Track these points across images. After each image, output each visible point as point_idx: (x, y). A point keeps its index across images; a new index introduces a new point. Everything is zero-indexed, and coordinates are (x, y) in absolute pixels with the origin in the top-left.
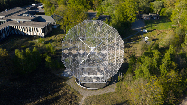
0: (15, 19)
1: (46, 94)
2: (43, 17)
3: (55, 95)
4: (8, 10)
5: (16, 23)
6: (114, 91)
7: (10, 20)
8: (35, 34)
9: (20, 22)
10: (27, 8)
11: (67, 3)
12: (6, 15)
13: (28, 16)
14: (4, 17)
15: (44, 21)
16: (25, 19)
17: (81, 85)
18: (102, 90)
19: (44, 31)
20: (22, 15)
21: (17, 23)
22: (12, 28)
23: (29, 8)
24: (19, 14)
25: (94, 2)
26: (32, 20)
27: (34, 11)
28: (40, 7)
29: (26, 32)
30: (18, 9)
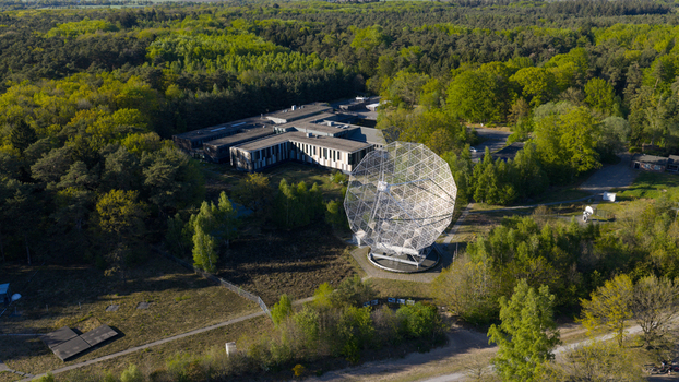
0: (304, 129)
1: (308, 258)
2: (365, 130)
3: (325, 262)
4: (297, 106)
5: (303, 138)
6: (428, 282)
7: (293, 130)
8: (333, 166)
9: (311, 135)
10: (342, 106)
11: (442, 101)
12: (289, 117)
13: (333, 125)
14: (284, 121)
15: (363, 139)
16: (323, 130)
17: (372, 259)
18: (407, 276)
19: (353, 160)
20: (322, 121)
21: (305, 138)
22: (293, 147)
23: (346, 107)
24: (316, 118)
25: (514, 106)
26: (337, 135)
27: (355, 114)
28: (372, 106)
29: (316, 158)
30: (319, 106)
